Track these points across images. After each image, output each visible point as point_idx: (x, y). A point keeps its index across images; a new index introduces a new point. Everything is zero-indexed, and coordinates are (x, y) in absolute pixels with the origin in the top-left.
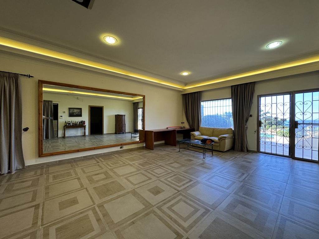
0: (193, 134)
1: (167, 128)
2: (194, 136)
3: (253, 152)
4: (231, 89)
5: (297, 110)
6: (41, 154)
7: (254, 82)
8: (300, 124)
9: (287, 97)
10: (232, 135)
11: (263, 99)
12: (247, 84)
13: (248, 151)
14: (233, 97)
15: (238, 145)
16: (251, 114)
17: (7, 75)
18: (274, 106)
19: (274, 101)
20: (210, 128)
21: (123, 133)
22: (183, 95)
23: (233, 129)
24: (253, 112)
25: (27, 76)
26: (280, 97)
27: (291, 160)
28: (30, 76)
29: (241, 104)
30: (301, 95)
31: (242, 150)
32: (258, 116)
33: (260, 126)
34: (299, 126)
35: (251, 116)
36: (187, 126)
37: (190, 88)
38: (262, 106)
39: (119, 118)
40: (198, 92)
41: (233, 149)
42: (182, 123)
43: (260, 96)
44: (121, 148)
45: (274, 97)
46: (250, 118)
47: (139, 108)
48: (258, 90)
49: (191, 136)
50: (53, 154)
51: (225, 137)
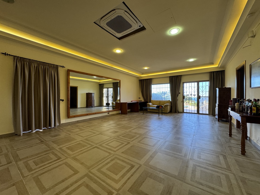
0: (148, 105)
1: (132, 101)
2: (149, 105)
3: (181, 113)
4: (169, 78)
5: (200, 90)
6: (68, 116)
7: (181, 75)
8: (201, 97)
9: (196, 83)
10: (170, 104)
11: (185, 84)
12: (178, 76)
13: (179, 112)
14: (171, 83)
15: (173, 109)
16: (179, 92)
17: (53, 66)
18: (190, 88)
19: (190, 86)
20: (158, 101)
21: (92, 107)
22: (139, 80)
23: (171, 101)
24: (181, 91)
25: (62, 66)
26: (193, 84)
27: (198, 114)
28: (63, 67)
29: (175, 86)
30: (201, 83)
31: (175, 112)
32: (183, 93)
33: (184, 98)
34: (201, 98)
35: (180, 93)
36: (143, 100)
37: (144, 76)
38: (185, 88)
39: (90, 95)
40: (150, 79)
41: (171, 112)
42: (139, 98)
43: (183, 83)
44: (108, 113)
45: (190, 84)
46: (179, 94)
47: (104, 88)
48: (183, 79)
49: (147, 106)
50: (75, 116)
51: (168, 105)
